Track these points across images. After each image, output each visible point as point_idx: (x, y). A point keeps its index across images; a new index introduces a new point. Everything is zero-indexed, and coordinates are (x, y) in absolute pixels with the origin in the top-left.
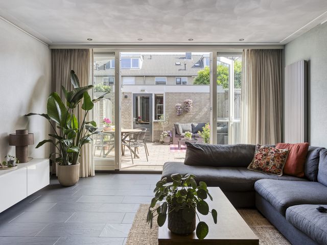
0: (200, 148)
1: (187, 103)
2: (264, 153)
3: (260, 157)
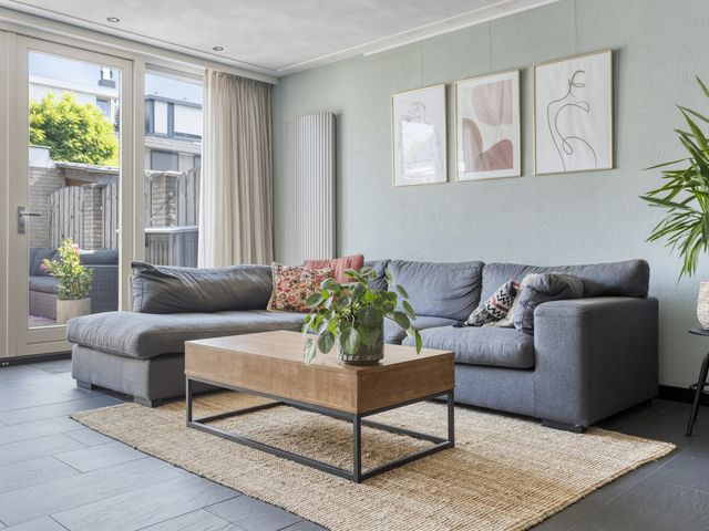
2: (292, 278)
3: (286, 285)
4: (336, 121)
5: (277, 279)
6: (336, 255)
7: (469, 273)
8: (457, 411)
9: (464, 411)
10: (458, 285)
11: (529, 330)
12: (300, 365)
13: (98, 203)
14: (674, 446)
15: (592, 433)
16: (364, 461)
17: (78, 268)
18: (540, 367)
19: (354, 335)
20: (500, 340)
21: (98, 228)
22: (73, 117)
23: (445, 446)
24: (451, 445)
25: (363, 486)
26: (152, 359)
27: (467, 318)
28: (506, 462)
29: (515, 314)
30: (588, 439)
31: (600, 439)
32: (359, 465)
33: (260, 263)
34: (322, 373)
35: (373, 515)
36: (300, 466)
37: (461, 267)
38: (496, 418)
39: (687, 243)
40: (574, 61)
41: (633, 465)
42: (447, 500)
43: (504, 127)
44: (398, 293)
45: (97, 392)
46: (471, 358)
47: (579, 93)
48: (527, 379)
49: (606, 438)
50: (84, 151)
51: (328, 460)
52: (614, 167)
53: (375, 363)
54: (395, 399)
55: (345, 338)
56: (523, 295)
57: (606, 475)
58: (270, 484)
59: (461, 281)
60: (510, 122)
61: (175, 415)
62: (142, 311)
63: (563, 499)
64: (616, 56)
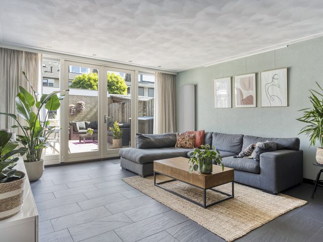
0: (147, 137)
1: (80, 104)
2: (182, 137)
3: (180, 140)
4: (196, 86)
5: (178, 138)
6: (196, 130)
7: (239, 138)
8: (235, 184)
9: (237, 184)
10: (235, 142)
11: (258, 161)
12: (188, 173)
13: (123, 108)
14: (306, 202)
15: (279, 195)
16: (207, 201)
17: (118, 130)
18: (261, 173)
19: (204, 167)
20: (249, 163)
21: (123, 116)
22: (114, 79)
23: (231, 197)
24: (233, 197)
25: (206, 210)
26: (143, 164)
27: (238, 155)
28: (251, 204)
29: (254, 155)
30: (277, 197)
31: (281, 197)
32: (205, 203)
33: (172, 132)
34: (194, 176)
35: (210, 220)
36: (188, 201)
37: (236, 136)
38: (247, 187)
39: (313, 135)
40: (274, 71)
41: (291, 208)
42: (232, 216)
43: (250, 91)
44: (216, 152)
45: (128, 172)
46: (239, 168)
47: (276, 82)
48: (258, 176)
49: (284, 197)
50: (117, 90)
51: (195, 200)
52: (288, 106)
53: (210, 173)
54: (216, 184)
55: (201, 167)
56: (256, 149)
57: (283, 211)
58: (180, 207)
59: (236, 140)
60: (252, 90)
61: (150, 181)
62: (139, 148)
63: (268, 219)
64: (289, 70)
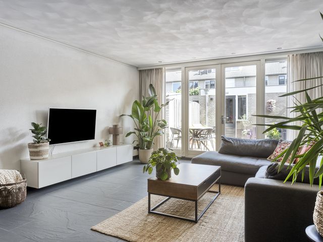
0: (231, 141)
1: (270, 103)
